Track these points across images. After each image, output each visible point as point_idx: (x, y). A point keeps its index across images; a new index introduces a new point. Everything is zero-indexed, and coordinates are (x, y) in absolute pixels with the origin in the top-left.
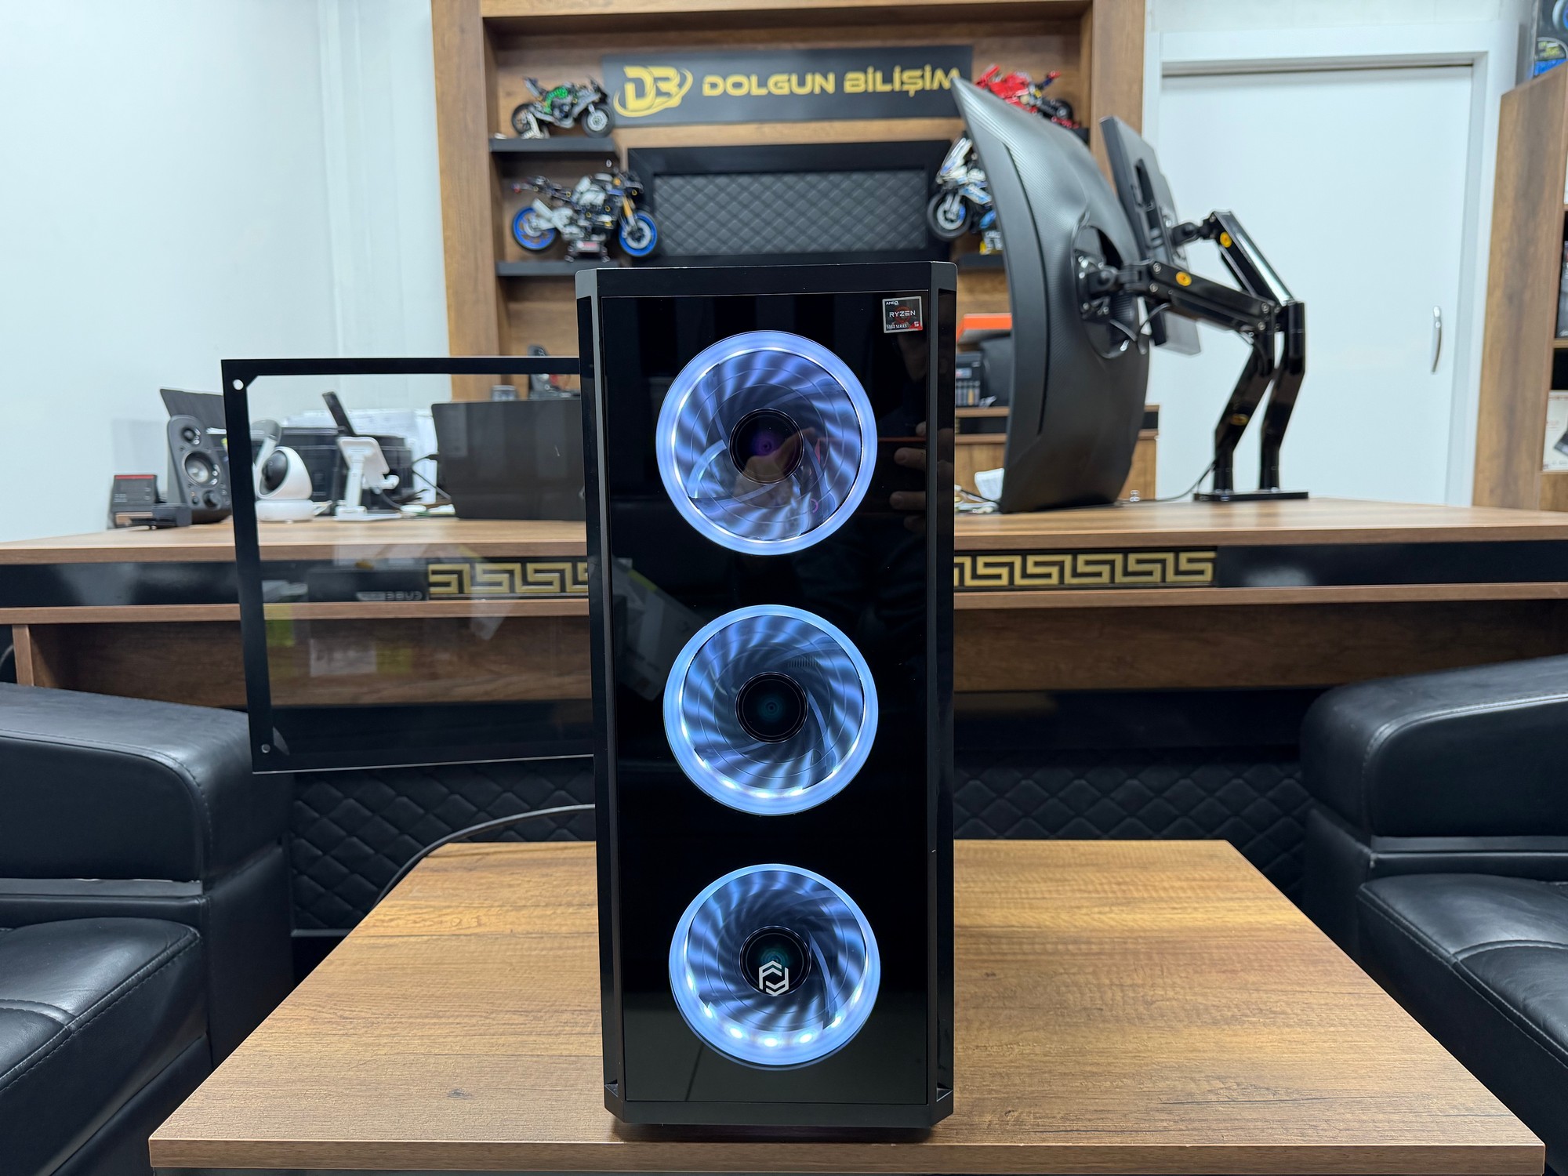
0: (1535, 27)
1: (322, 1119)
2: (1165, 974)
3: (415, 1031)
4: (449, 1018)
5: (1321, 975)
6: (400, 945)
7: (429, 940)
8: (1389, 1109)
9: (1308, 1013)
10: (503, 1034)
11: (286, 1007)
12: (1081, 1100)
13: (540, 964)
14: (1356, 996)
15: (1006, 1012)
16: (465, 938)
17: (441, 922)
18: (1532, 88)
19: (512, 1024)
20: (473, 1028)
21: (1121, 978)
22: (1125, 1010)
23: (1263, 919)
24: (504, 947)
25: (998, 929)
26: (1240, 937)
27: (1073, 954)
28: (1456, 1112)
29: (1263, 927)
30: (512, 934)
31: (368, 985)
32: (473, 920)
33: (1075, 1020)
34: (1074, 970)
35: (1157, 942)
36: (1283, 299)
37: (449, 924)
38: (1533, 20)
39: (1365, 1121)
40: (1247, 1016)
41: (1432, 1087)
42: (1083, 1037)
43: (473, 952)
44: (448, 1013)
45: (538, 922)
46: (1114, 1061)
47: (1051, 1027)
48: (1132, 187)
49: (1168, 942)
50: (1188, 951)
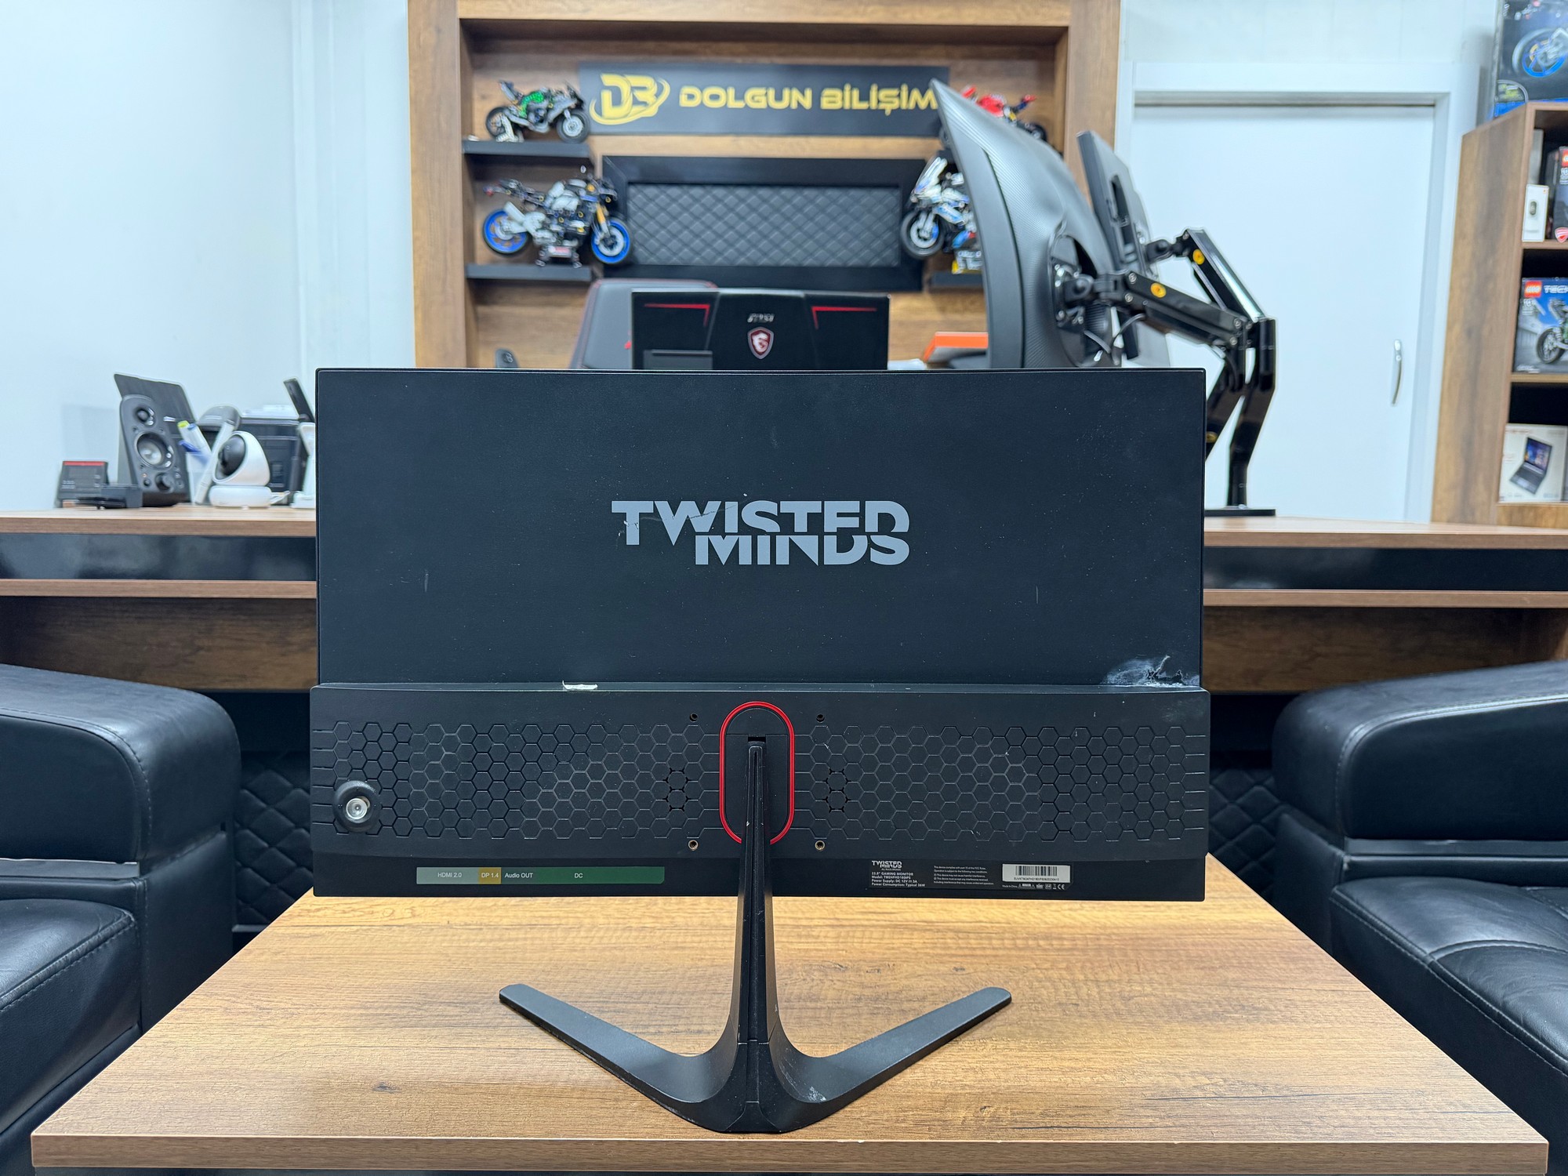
0: (1495, 70)
1: (231, 1113)
2: (1141, 970)
3: (339, 1022)
4: (377, 1009)
5: (1302, 973)
6: (327, 934)
7: (358, 930)
8: (1384, 1106)
9: (1291, 1009)
10: (435, 1026)
11: (199, 997)
12: (1060, 1096)
13: (479, 956)
14: (1340, 993)
16: (398, 928)
17: (372, 913)
18: (1492, 128)
19: (446, 1016)
20: (403, 1020)
21: (1096, 974)
22: (1102, 1005)
23: (1238, 917)
24: (439, 939)
25: (966, 924)
26: (1217, 934)
27: (1045, 950)
28: (1452, 1109)
30: (449, 925)
31: (289, 975)
32: (407, 911)
33: (1050, 1015)
34: (1047, 966)
35: (1131, 939)
36: (1254, 316)
37: (381, 915)
38: (1493, 63)
39: (1359, 1118)
40: (1231, 1013)
41: (1426, 1084)
42: (1059, 1032)
43: (406, 943)
44: (376, 1004)
45: (478, 913)
46: (1093, 1056)
47: (1026, 1022)
48: (1107, 201)
49: (1142, 939)
50: (1164, 948)
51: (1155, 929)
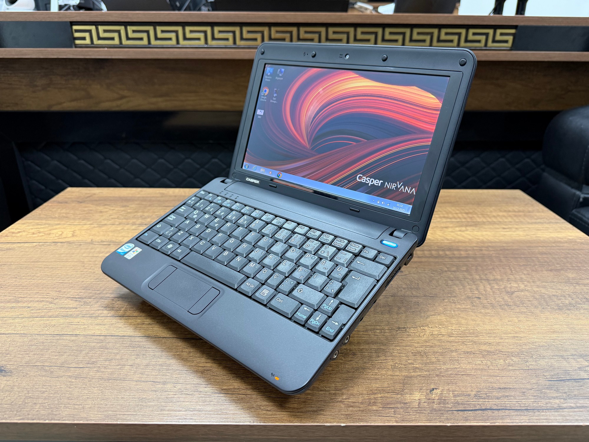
2: (513, 272)
6: (16, 249)
7: (36, 246)
15: (415, 300)
21: (486, 274)
22: (495, 299)
23: (560, 235)
24: (83, 251)
27: (450, 258)
29: (562, 240)
32: (71, 233)
33: (464, 306)
34: (454, 269)
35: (501, 250)
37: (54, 235)
42: (473, 320)
45: (111, 234)
47: (449, 312)
49: (508, 250)
50: (522, 256)
51: (513, 243)
